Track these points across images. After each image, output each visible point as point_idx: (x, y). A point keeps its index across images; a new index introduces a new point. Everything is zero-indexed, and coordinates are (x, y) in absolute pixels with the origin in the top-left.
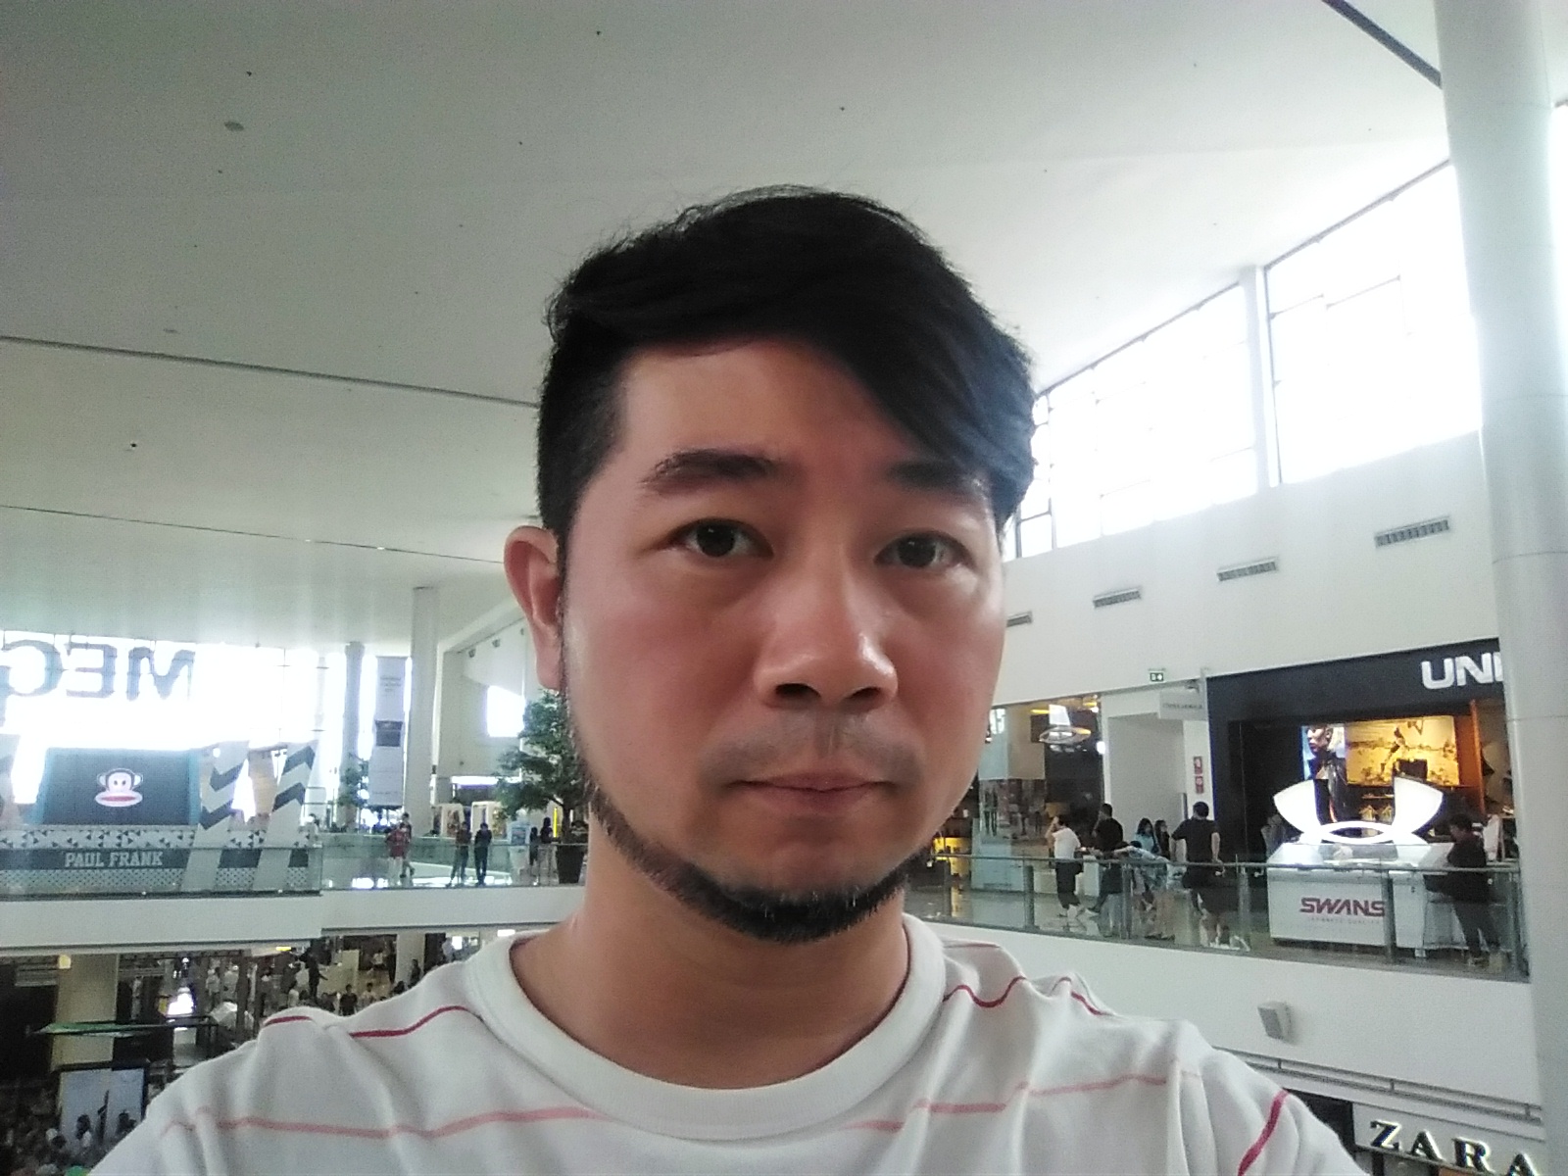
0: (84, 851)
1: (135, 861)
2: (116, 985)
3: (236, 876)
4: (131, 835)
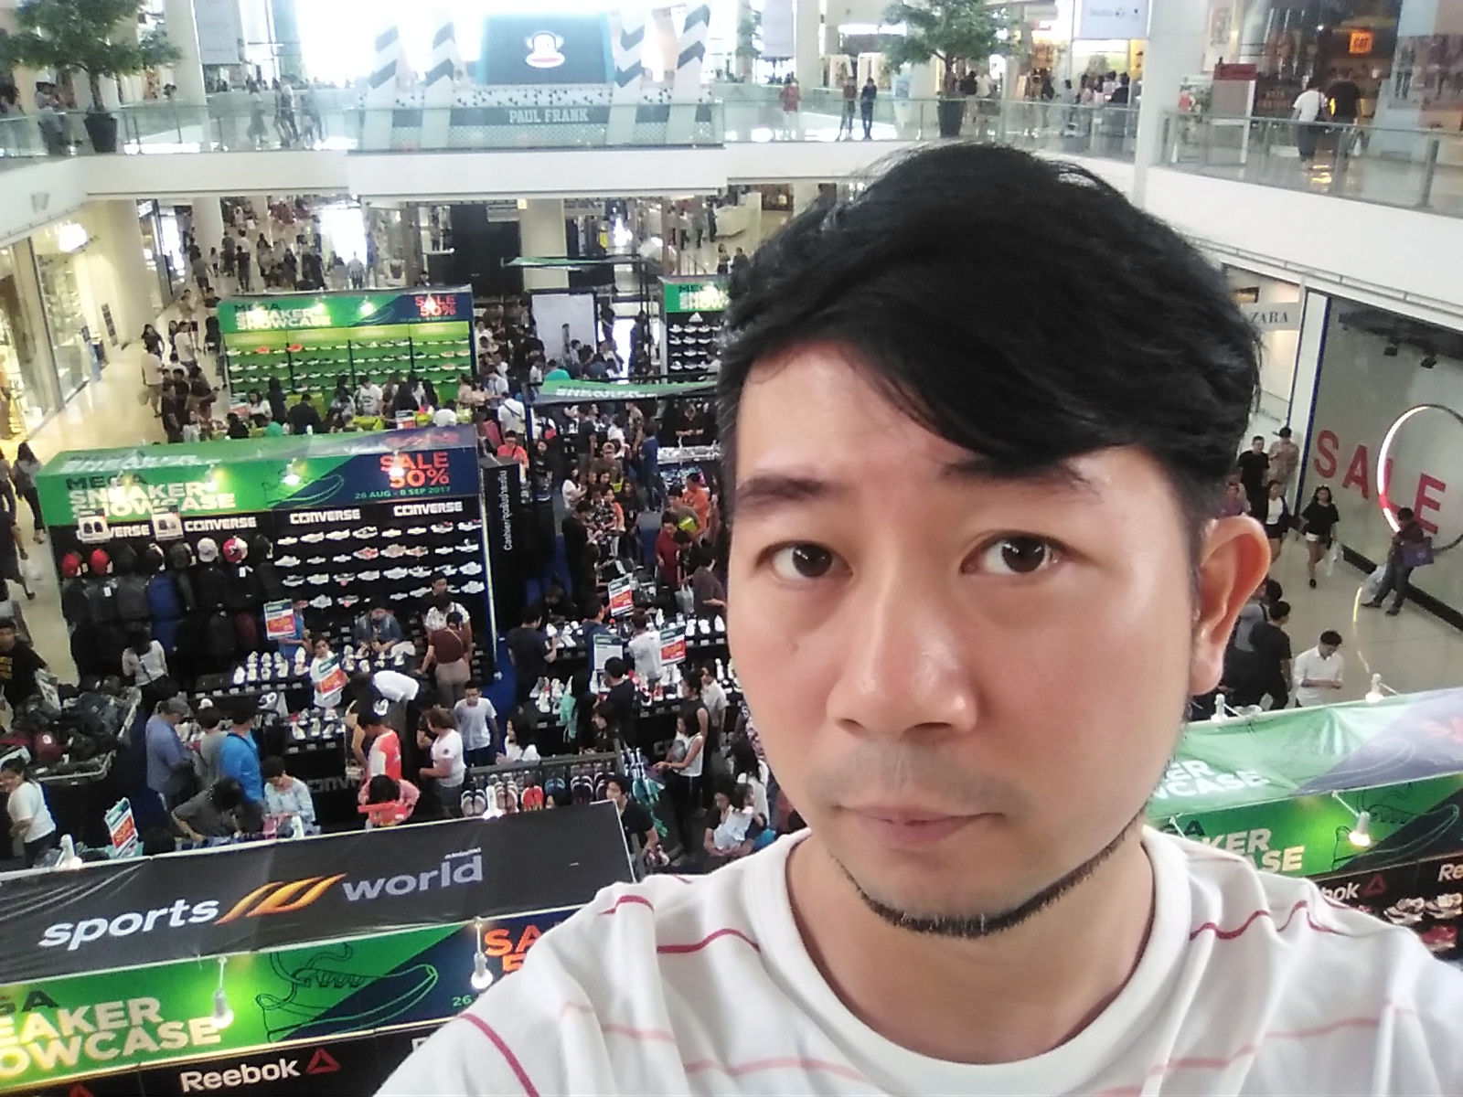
0: (523, 108)
1: (566, 118)
2: (564, 225)
3: (651, 131)
4: (561, 94)
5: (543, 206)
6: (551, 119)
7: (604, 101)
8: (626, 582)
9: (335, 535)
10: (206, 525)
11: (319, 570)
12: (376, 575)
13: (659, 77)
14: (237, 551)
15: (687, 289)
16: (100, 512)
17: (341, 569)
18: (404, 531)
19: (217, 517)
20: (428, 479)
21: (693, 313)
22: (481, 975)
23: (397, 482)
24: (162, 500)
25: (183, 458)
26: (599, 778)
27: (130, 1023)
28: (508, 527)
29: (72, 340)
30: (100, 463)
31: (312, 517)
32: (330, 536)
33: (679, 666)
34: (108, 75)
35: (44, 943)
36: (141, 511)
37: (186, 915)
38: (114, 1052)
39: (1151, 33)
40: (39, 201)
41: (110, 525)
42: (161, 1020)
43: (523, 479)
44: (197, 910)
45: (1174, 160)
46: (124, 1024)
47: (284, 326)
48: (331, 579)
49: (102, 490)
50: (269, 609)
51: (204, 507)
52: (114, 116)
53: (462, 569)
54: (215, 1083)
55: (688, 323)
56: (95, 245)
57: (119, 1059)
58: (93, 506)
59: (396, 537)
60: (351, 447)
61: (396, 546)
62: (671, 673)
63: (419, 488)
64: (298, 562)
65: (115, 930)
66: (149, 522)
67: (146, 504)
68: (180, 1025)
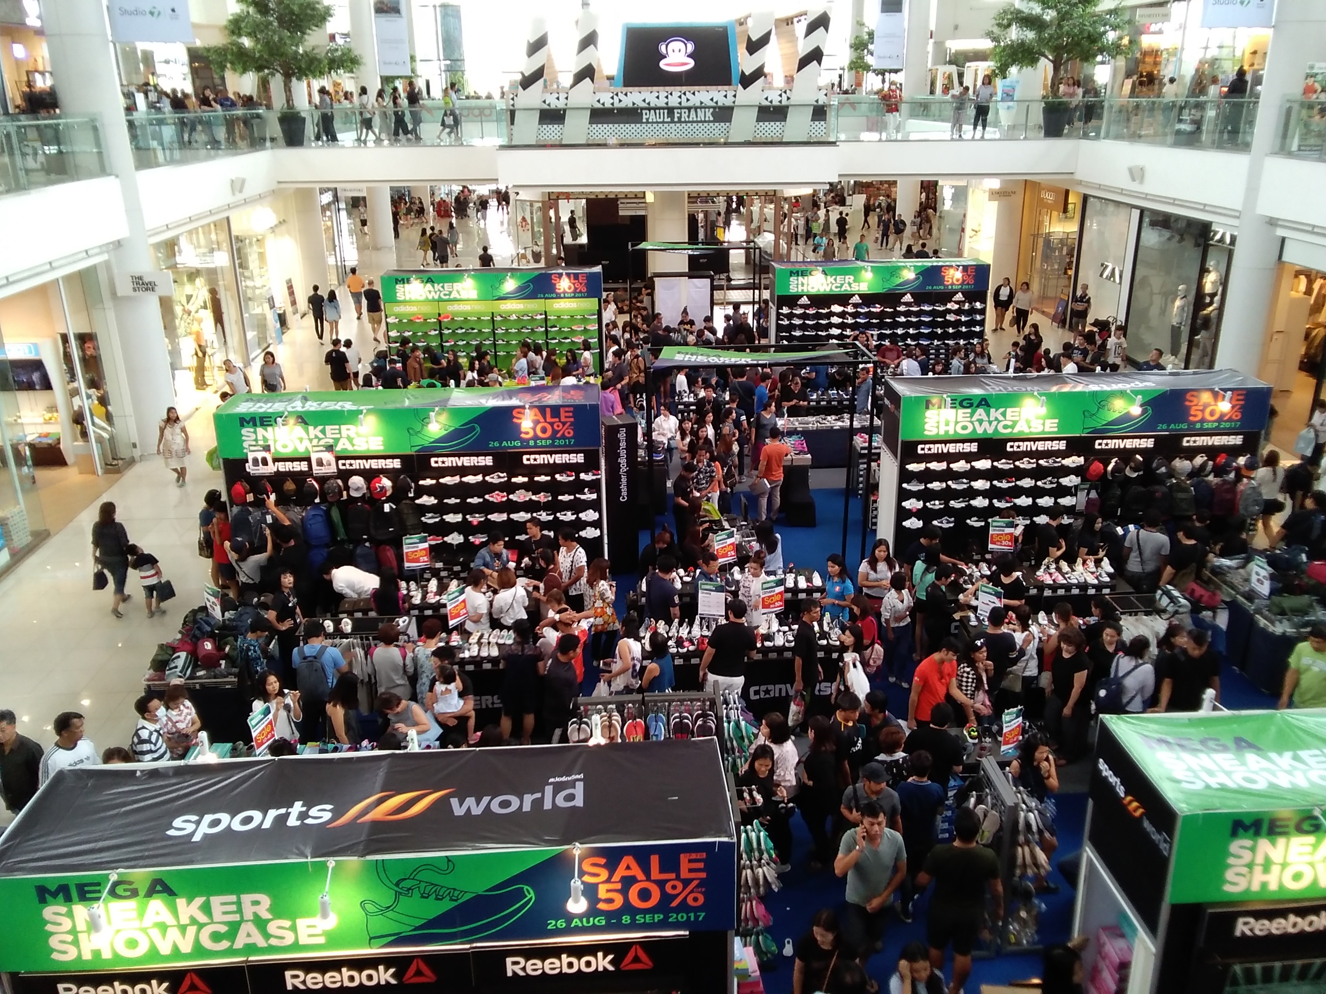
0: (655, 109)
1: (693, 117)
2: (687, 216)
3: (771, 129)
4: (689, 95)
5: (668, 198)
6: (680, 118)
7: (728, 102)
8: (731, 535)
9: (470, 479)
10: (357, 464)
11: (454, 509)
12: (504, 517)
13: (779, 81)
14: (383, 488)
15: (797, 274)
16: (267, 448)
17: (474, 509)
18: (531, 479)
19: (367, 458)
20: (555, 432)
21: (802, 296)
22: (577, 901)
23: (527, 433)
24: (320, 439)
25: (340, 403)
26: (698, 717)
27: (242, 917)
28: (624, 480)
29: (259, 309)
30: (269, 405)
31: (450, 462)
32: (465, 479)
33: (777, 616)
34: (299, 79)
35: (171, 833)
36: (301, 450)
37: (303, 816)
38: (225, 944)
39: (1277, 22)
40: (237, 185)
41: (276, 460)
42: (270, 917)
43: (640, 439)
44: (313, 812)
45: (1294, 147)
46: (237, 917)
47: (436, 297)
48: (464, 518)
49: (269, 429)
50: (408, 541)
51: (356, 448)
52: (303, 115)
53: (581, 515)
54: (317, 983)
55: (796, 305)
56: (284, 227)
57: (230, 952)
58: (261, 443)
59: (524, 483)
60: (487, 400)
61: (523, 491)
62: (769, 622)
63: (546, 439)
64: (436, 501)
65: (237, 826)
66: (308, 460)
67: (306, 443)
68: (287, 923)
